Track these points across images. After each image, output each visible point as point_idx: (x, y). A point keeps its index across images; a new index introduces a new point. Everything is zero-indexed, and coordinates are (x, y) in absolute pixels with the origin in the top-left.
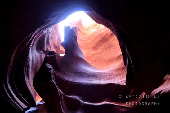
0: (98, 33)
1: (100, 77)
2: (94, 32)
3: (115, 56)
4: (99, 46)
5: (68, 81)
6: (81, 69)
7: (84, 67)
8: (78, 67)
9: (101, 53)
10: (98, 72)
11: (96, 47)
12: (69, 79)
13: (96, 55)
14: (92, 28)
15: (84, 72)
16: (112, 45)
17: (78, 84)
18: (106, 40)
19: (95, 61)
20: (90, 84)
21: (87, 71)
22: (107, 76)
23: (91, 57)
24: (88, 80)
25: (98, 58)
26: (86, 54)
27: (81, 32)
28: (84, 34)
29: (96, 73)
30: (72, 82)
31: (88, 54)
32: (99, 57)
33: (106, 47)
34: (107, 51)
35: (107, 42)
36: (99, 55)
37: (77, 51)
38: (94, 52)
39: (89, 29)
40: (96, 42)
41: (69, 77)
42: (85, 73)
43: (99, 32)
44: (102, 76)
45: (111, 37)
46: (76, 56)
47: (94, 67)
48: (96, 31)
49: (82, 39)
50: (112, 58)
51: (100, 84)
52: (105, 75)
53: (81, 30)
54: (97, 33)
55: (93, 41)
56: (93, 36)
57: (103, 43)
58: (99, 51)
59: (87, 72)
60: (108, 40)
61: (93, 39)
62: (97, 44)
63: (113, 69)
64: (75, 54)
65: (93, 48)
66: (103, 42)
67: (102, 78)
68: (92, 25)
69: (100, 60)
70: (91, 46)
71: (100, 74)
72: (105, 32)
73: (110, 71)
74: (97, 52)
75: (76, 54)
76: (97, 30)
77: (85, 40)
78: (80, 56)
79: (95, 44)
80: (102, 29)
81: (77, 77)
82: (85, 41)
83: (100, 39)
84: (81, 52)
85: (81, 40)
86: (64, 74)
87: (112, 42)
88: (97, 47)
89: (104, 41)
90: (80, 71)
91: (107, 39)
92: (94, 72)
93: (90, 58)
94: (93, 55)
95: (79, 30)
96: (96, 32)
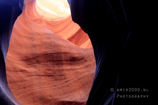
0: (52, 40)
4: (38, 62)
9: (33, 77)
11: (30, 60)
13: (21, 74)
14: (44, 24)
16: (63, 77)
18: (58, 61)
25: (21, 81)
28: (26, 23)
32: (24, 80)
34: (46, 81)
35: (57, 64)
39: (38, 22)
43: (54, 40)
45: (69, 62)
48: (49, 34)
54: (49, 38)
55: (34, 46)
56: (39, 37)
57: (49, 63)
58: (31, 70)
60: (62, 64)
61: (35, 42)
62: (37, 57)
65: (25, 59)
66: (50, 61)
70: (25, 51)
72: (65, 47)
76: (53, 35)
77: (21, 33)
80: (63, 40)
82: (20, 36)
83: (49, 51)
87: (66, 73)
88: (34, 61)
89: (54, 61)
91: (62, 60)
96: (48, 36)
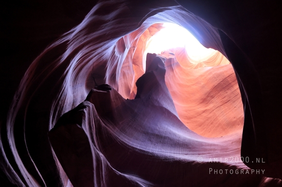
1: (199, 151)
2: (207, 71)
3: (239, 116)
5: (126, 144)
6: (161, 130)
7: (169, 128)
8: (157, 125)
10: (197, 141)
12: (131, 143)
15: (167, 136)
17: (148, 155)
19: (200, 125)
20: (174, 159)
21: (175, 134)
22: (215, 150)
23: (195, 117)
24: (173, 152)
26: (186, 111)
27: (181, 69)
29: (193, 141)
30: (137, 149)
31: (190, 111)
33: (225, 99)
36: (211, 115)
37: (160, 96)
38: (201, 108)
40: (207, 89)
41: (132, 139)
42: (169, 138)
44: (205, 150)
46: (156, 104)
47: (193, 132)
49: (181, 82)
50: (235, 119)
51: (194, 162)
52: (212, 147)
53: (182, 66)
59: (174, 137)
63: (232, 139)
64: (156, 100)
67: (203, 152)
68: (206, 60)
69: (212, 123)
71: (201, 144)
73: (226, 142)
74: (207, 108)
75: (158, 102)
78: (166, 105)
79: (206, 94)
81: (149, 142)
84: (171, 101)
85: (180, 85)
86: (123, 130)
90: (159, 132)
92: (189, 140)
93: (192, 118)
94: (199, 114)
95: (178, 65)
